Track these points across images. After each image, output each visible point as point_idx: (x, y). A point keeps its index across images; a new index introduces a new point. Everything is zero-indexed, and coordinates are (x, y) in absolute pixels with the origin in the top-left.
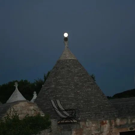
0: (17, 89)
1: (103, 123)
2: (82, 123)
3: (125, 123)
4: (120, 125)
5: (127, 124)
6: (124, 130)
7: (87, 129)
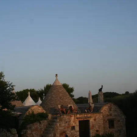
0: (29, 95)
1: (71, 117)
2: (62, 116)
3: (81, 116)
4: (79, 118)
5: (82, 117)
6: (81, 120)
7: (64, 119)
